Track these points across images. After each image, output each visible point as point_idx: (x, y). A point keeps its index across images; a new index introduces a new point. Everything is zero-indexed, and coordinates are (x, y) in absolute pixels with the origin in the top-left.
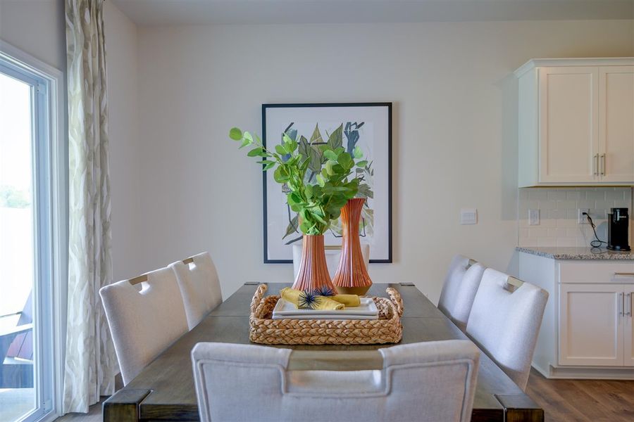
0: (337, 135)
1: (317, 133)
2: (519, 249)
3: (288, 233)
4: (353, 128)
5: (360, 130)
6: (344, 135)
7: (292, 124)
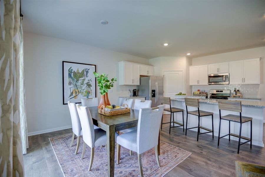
0: (83, 71)
1: (78, 70)
2: (119, 97)
3: (70, 96)
4: (87, 70)
5: (88, 71)
6: (85, 71)
7: (71, 67)
